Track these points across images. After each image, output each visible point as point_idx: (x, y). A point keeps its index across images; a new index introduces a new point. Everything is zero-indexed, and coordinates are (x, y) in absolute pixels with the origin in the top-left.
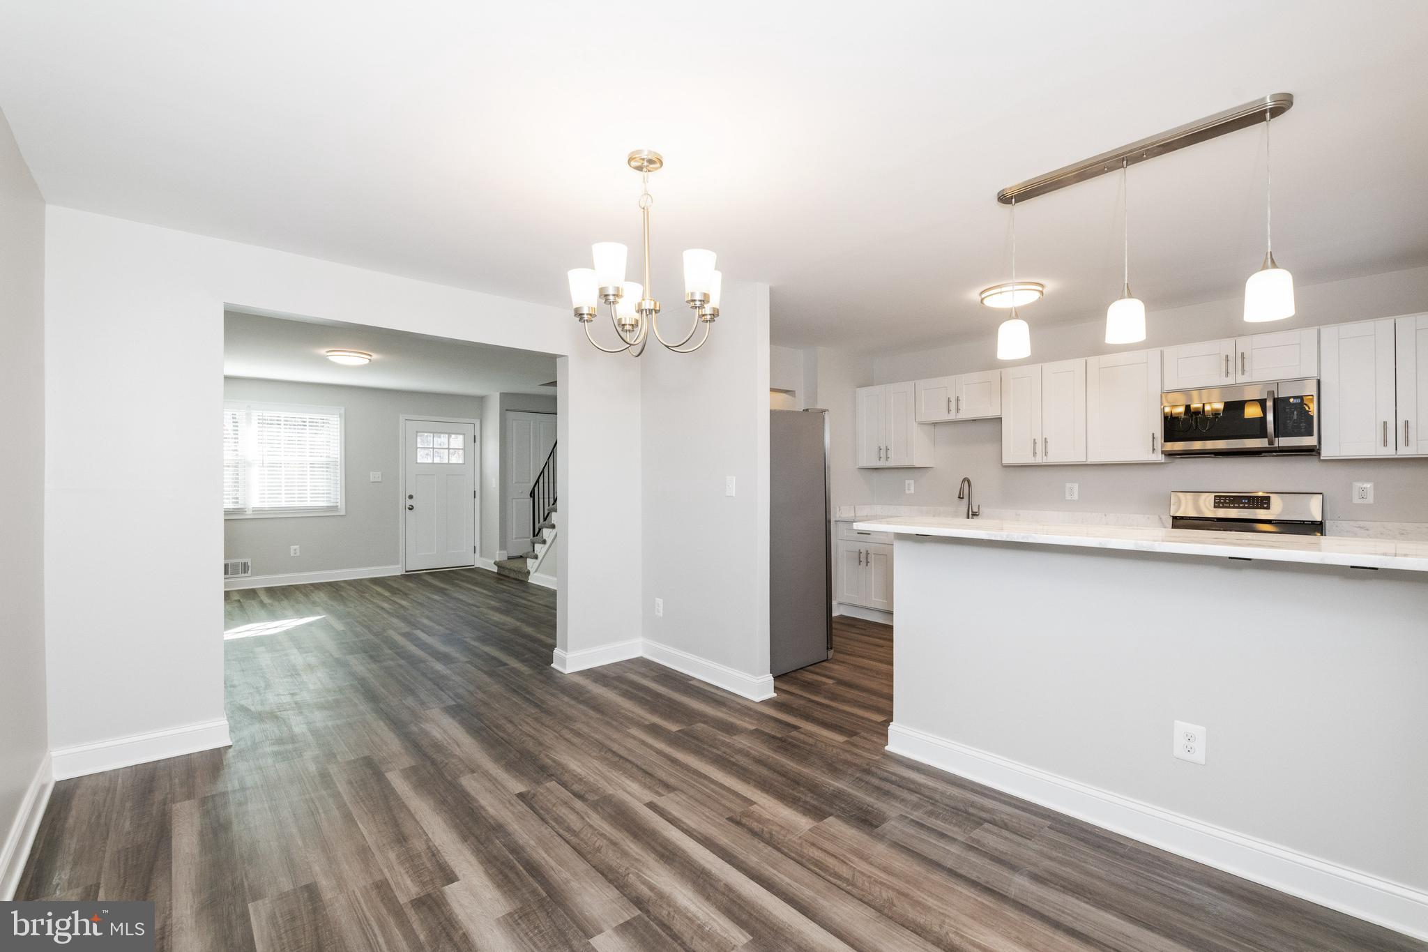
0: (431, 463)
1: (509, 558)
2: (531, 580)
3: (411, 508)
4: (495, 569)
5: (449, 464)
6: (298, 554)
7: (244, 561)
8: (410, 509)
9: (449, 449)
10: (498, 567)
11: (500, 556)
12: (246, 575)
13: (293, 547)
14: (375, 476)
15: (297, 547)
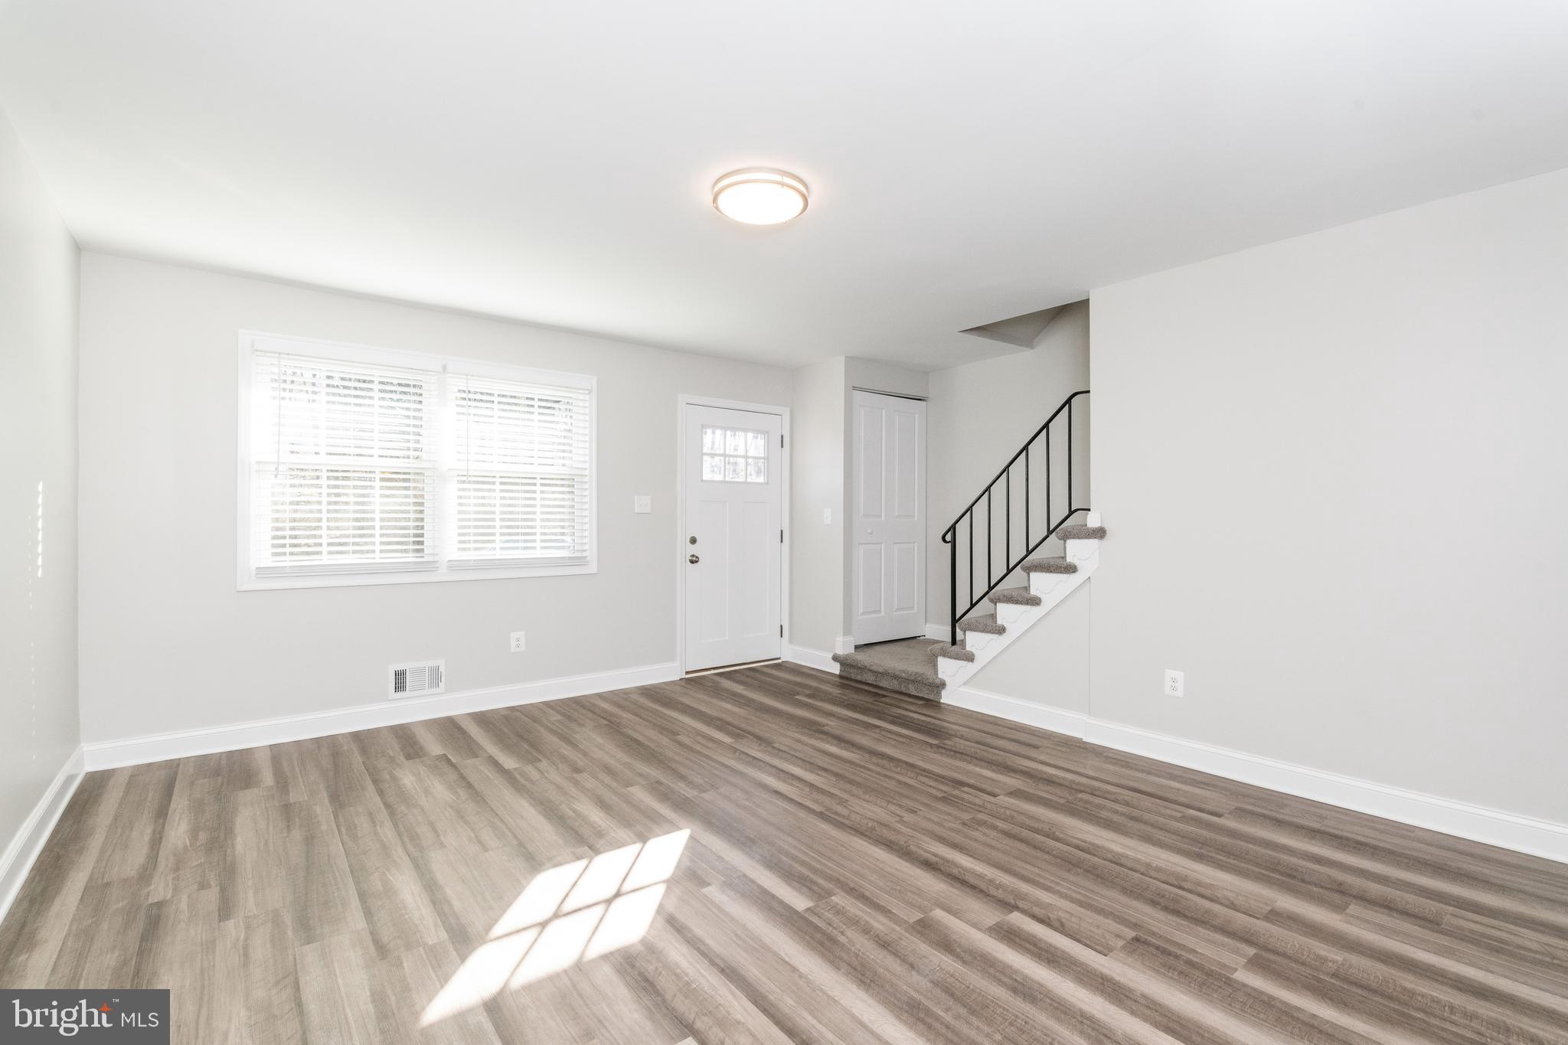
0: (721, 482)
1: (857, 647)
2: (947, 698)
3: (694, 560)
4: (835, 669)
5: (745, 483)
6: (523, 648)
7: (433, 663)
8: (692, 562)
9: (746, 457)
10: (842, 664)
11: (844, 646)
12: (434, 690)
13: (514, 635)
14: (642, 503)
15: (521, 634)
